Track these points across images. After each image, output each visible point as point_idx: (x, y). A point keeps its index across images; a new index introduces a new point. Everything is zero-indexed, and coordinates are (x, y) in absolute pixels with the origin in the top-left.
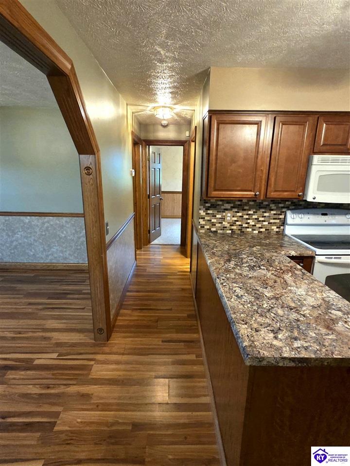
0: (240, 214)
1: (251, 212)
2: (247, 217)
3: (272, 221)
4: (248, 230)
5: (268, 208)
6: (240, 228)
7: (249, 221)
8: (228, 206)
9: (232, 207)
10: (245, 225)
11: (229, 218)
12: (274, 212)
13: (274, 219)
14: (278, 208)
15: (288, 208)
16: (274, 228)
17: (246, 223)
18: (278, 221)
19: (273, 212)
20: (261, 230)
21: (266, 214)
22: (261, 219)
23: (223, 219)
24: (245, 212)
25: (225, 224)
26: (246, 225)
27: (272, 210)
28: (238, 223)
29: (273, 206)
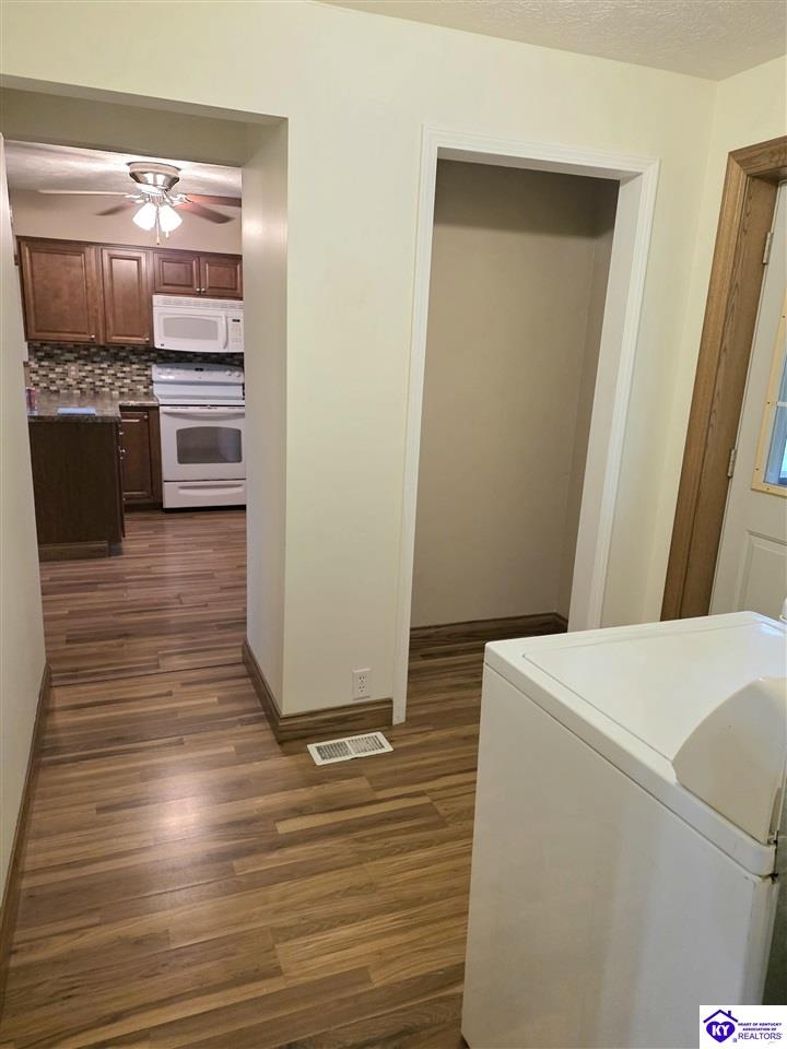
0: (89, 368)
1: (104, 365)
2: (99, 371)
3: (136, 378)
4: (104, 389)
5: (126, 361)
6: (92, 386)
7: (103, 377)
8: (69, 356)
9: (77, 359)
10: (98, 383)
11: (73, 373)
12: (137, 366)
13: (138, 375)
14: (140, 362)
15: (155, 362)
16: (140, 387)
17: (101, 380)
18: (144, 378)
19: (134, 366)
20: (123, 390)
21: (125, 369)
22: (120, 375)
23: (66, 373)
24: (96, 365)
25: (70, 381)
26: (101, 384)
27: (134, 363)
28: (87, 380)
29: (133, 358)
